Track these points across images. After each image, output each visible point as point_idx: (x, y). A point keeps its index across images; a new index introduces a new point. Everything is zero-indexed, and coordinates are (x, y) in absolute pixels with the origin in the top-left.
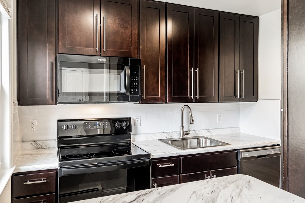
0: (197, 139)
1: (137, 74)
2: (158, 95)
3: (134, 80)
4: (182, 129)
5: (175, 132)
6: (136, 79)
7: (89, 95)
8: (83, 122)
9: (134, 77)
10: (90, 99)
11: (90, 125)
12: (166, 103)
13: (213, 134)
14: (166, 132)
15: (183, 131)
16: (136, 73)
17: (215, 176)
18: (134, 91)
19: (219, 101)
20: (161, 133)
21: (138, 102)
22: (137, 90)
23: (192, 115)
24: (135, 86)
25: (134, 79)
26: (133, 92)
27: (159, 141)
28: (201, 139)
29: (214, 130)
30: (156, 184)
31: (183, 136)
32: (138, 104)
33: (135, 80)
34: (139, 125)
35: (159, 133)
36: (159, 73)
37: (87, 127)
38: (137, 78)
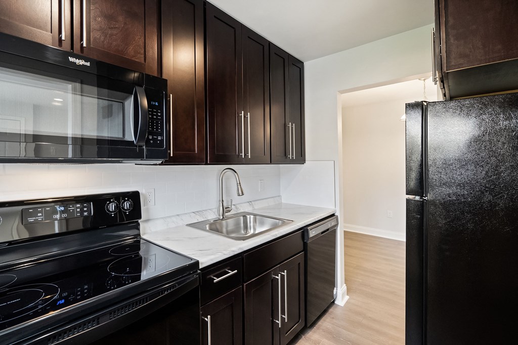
0: (243, 216)
1: (160, 107)
2: (194, 151)
3: (155, 117)
4: (221, 205)
5: (210, 210)
6: (157, 116)
7: (33, 142)
8: (21, 208)
9: (155, 112)
10: (37, 150)
11: (39, 215)
12: (206, 164)
13: (256, 207)
14: (197, 212)
15: (223, 207)
16: (157, 104)
17: (285, 271)
18: (155, 140)
19: (271, 162)
20: (189, 213)
21: (160, 162)
22: (159, 138)
23: (240, 183)
24: (157, 130)
25: (155, 115)
26: (152, 142)
27: (189, 228)
28: (248, 216)
29: (256, 202)
30: (209, 317)
31: (223, 216)
32: (160, 165)
33: (157, 118)
34: (152, 203)
35: (186, 214)
36: (194, 113)
37: (31, 220)
38: (159, 114)
